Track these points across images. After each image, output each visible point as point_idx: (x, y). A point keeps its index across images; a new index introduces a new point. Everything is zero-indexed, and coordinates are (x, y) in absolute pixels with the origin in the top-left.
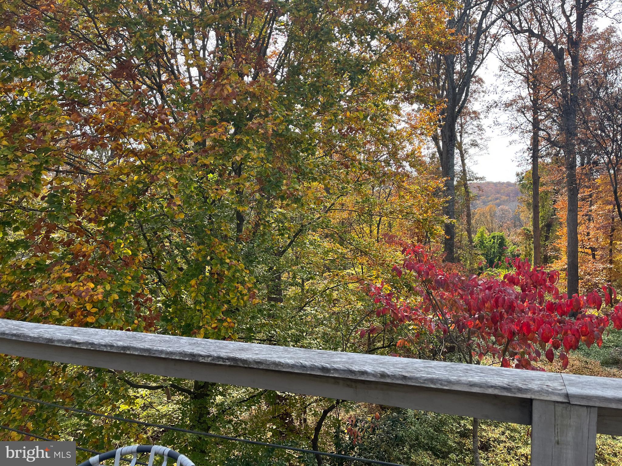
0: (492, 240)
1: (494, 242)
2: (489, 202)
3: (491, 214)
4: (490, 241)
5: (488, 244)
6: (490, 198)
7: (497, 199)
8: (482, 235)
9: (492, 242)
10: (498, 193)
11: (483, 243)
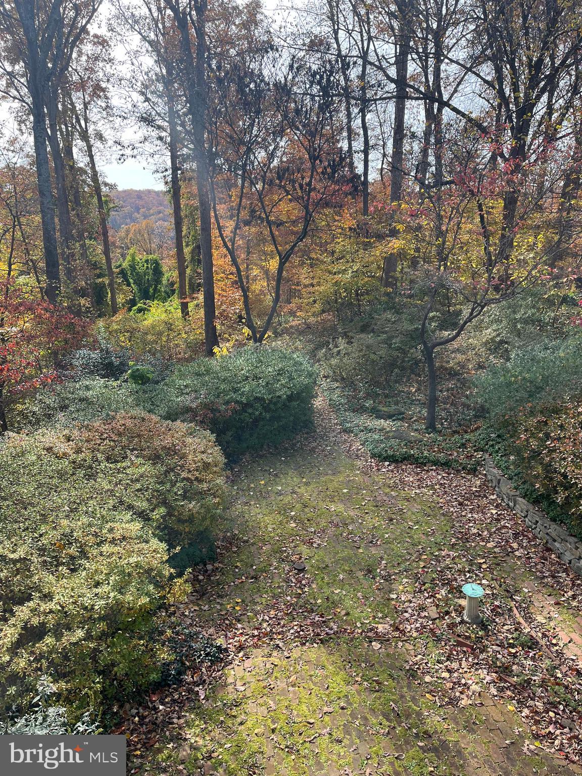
0: (145, 265)
1: (147, 267)
2: (150, 216)
3: (148, 232)
4: (143, 266)
5: (141, 269)
6: (151, 211)
7: (160, 212)
8: (133, 259)
9: (145, 268)
10: (161, 205)
11: (135, 269)
